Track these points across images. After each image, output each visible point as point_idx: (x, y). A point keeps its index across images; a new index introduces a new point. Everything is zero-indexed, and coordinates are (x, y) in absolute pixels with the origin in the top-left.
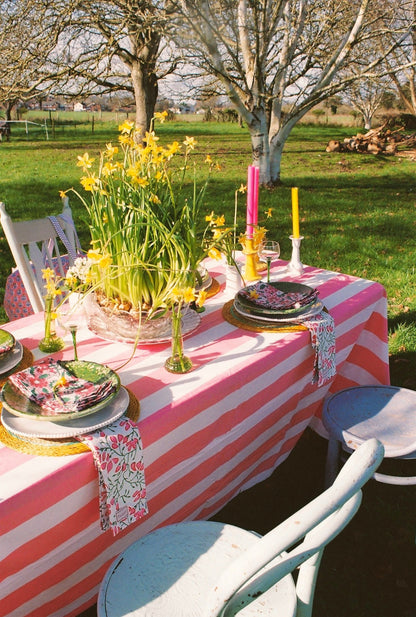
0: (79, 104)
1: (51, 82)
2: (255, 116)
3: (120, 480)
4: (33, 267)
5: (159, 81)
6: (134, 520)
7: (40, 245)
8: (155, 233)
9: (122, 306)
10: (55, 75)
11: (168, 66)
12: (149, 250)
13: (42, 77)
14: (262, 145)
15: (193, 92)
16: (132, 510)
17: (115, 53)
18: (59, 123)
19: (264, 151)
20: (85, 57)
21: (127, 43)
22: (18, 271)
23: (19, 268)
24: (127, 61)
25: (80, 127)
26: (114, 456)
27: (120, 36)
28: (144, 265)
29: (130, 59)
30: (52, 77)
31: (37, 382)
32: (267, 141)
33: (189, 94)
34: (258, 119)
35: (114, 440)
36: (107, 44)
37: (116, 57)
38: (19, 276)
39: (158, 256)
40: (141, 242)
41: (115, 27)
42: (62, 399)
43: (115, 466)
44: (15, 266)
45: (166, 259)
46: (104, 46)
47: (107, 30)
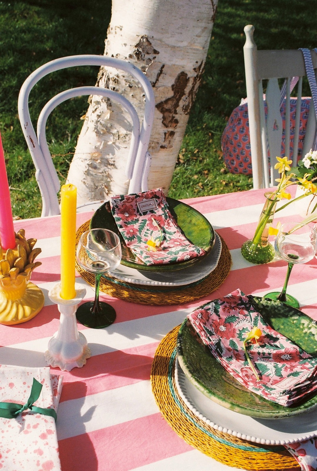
4: (266, 104)
7: (281, 82)
22: (246, 105)
23: (249, 101)
31: (223, 328)
38: (247, 112)
42: (256, 367)
44: (245, 97)
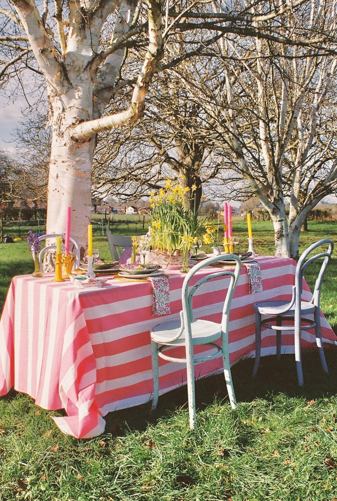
0: (130, 208)
1: (109, 186)
2: (275, 206)
3: (161, 295)
5: (203, 184)
6: (165, 313)
8: (178, 221)
9: (164, 251)
10: (114, 179)
11: (210, 172)
12: (175, 227)
13: (102, 182)
14: (282, 228)
15: (234, 193)
16: (165, 310)
17: (165, 161)
18: (113, 222)
19: (284, 233)
20: (141, 165)
21: (175, 153)
24: (175, 168)
25: (132, 226)
26: (158, 285)
27: (169, 148)
28: (173, 232)
29: (177, 166)
30: (111, 181)
32: (286, 226)
33: (230, 196)
34: (278, 208)
35: (159, 280)
36: (159, 154)
37: (166, 165)
39: (179, 230)
40: (172, 224)
41: (166, 140)
43: (159, 289)
45: (182, 231)
46: (156, 156)
47: (159, 143)
